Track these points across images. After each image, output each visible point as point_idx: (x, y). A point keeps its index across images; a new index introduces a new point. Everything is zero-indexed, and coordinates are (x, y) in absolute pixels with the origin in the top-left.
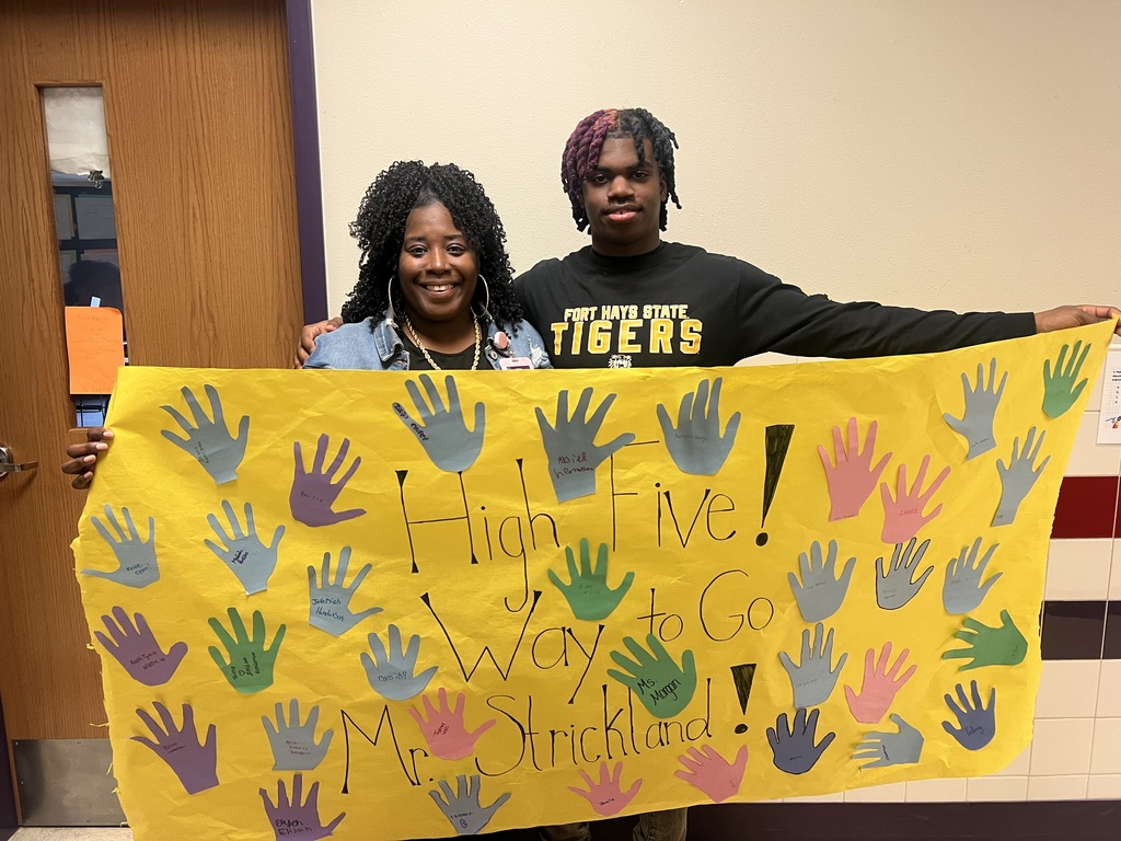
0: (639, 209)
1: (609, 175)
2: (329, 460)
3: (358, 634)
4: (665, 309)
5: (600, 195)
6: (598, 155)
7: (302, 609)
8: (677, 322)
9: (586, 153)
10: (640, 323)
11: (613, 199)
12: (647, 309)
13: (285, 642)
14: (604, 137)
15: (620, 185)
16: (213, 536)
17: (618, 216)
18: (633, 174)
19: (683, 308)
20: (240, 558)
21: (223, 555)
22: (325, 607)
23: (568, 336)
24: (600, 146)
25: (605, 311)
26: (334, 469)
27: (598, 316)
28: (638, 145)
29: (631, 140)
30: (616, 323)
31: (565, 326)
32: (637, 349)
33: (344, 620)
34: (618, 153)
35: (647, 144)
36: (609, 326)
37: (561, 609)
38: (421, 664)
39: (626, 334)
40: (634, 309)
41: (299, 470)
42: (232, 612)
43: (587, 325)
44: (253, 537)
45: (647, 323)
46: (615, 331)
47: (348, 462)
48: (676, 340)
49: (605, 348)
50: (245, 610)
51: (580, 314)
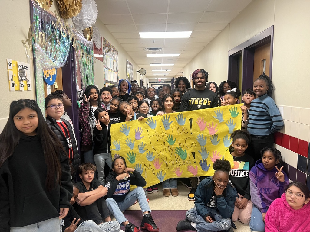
0: (202, 83)
1: (198, 78)
2: (139, 131)
3: (145, 153)
4: (206, 99)
5: (197, 80)
6: (197, 75)
7: (138, 151)
8: (208, 101)
9: (195, 75)
10: (202, 100)
11: (198, 81)
12: (203, 99)
13: (136, 156)
14: (198, 73)
15: (200, 79)
16: (126, 143)
17: (199, 84)
18: (201, 78)
19: (208, 99)
20: (130, 145)
21: (128, 145)
22: (141, 150)
23: (191, 102)
24: (197, 74)
25: (197, 98)
26: (140, 131)
27: (196, 99)
28: (203, 74)
29: (202, 73)
30: (199, 100)
31: (191, 100)
32: (202, 104)
33: (143, 151)
34: (200, 75)
35: (204, 74)
36: (198, 100)
37: (168, 144)
38: (153, 155)
39: (200, 102)
40: (201, 98)
41: (136, 132)
42: (130, 152)
43: (194, 100)
44: (131, 142)
45: (203, 100)
46: (199, 101)
47: (141, 130)
48: (207, 103)
49: (197, 103)
50: (131, 152)
51: (193, 99)
